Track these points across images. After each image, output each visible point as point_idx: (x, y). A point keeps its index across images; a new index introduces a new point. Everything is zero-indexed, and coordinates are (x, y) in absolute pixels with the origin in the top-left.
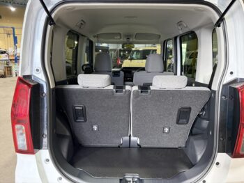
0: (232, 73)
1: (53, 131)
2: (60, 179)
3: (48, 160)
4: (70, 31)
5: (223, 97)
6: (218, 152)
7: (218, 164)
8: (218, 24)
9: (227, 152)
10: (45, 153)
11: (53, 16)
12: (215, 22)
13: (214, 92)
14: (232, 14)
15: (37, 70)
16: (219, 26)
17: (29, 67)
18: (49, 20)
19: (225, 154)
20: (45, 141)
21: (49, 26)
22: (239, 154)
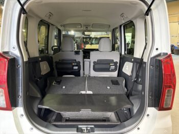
0: (157, 49)
1: (27, 93)
2: (32, 129)
3: (22, 115)
4: (41, 21)
5: (151, 67)
6: (148, 106)
7: (148, 115)
8: (147, 14)
9: (155, 107)
10: (20, 110)
11: (25, 7)
12: (145, 12)
13: (145, 63)
14: (157, 7)
15: (14, 48)
16: (148, 15)
17: (8, 45)
18: (23, 10)
19: (153, 108)
20: (20, 101)
21: (22, 15)
22: (163, 108)
